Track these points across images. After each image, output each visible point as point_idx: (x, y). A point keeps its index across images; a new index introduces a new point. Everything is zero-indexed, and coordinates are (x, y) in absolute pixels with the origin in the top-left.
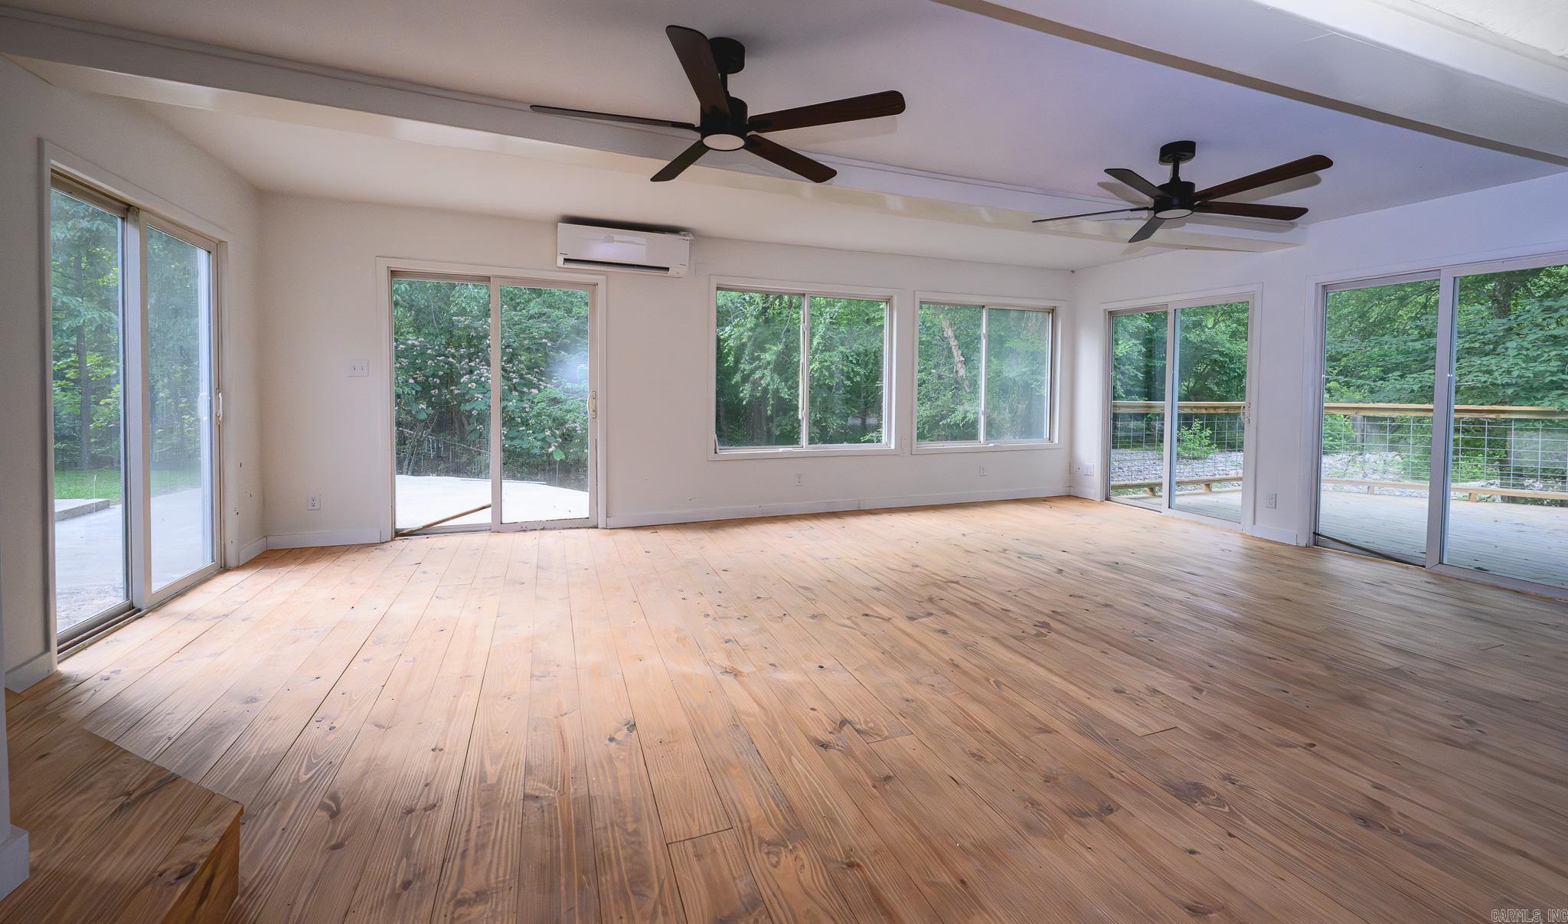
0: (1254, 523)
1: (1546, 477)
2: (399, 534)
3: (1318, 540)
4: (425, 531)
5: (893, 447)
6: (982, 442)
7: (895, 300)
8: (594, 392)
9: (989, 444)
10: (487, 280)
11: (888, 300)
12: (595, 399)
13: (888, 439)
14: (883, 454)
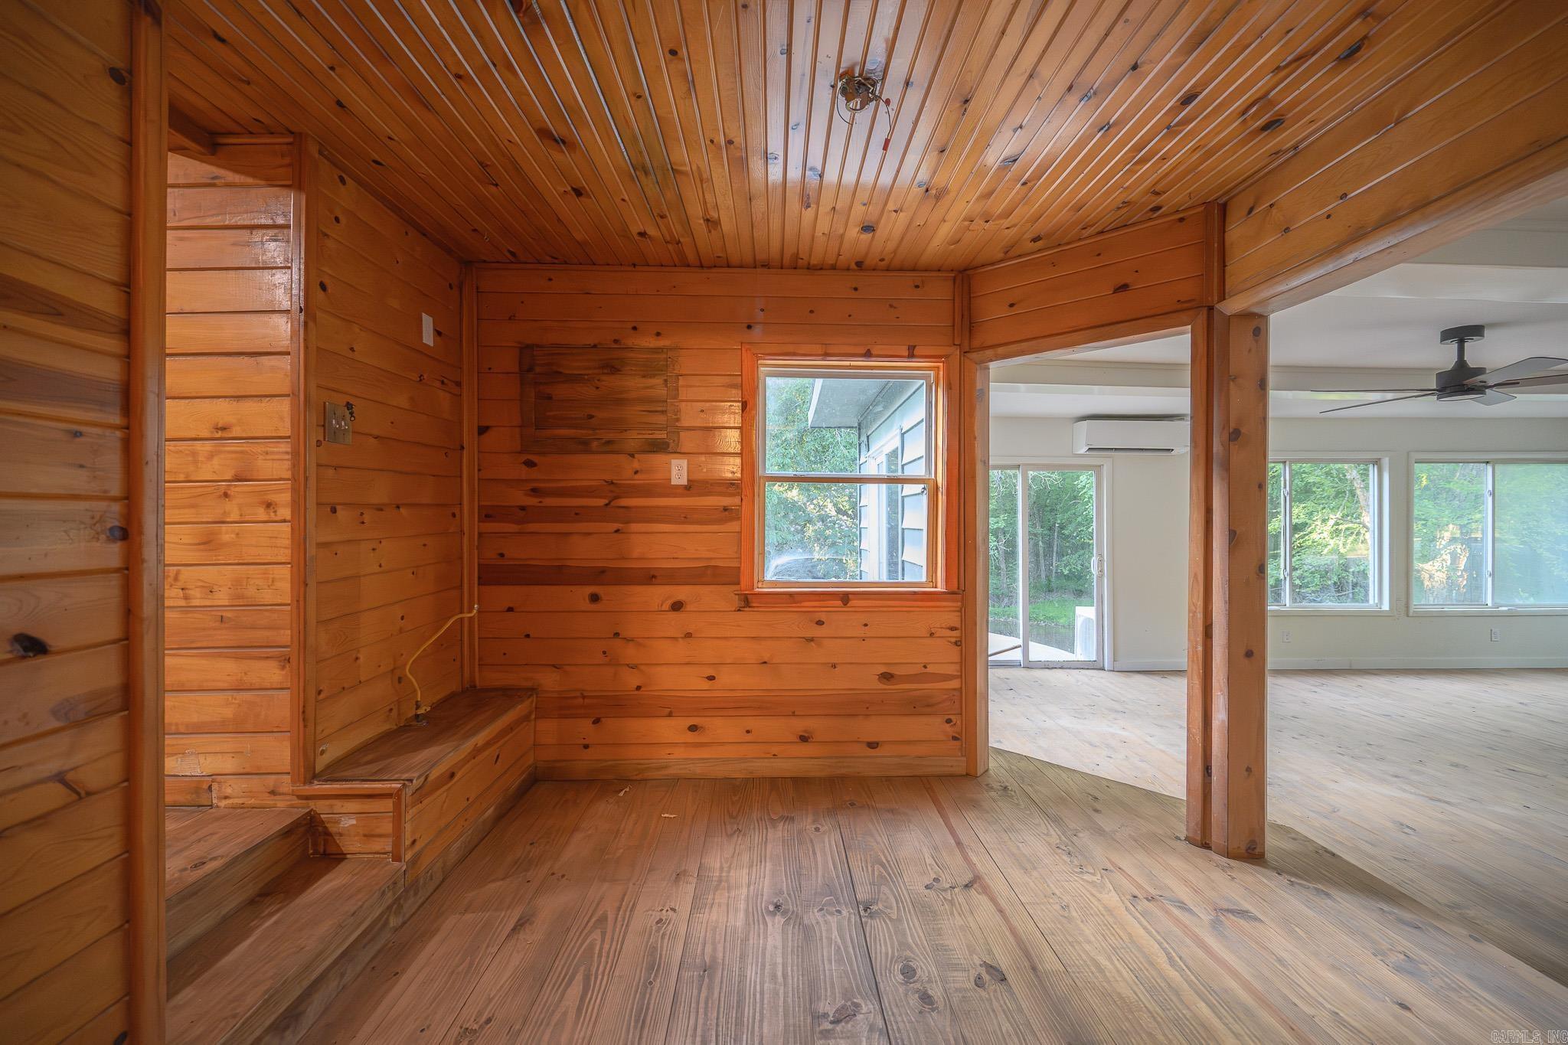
5: (1386, 607)
6: (1490, 604)
7: (1386, 462)
8: (1101, 555)
9: (1500, 609)
10: (1018, 467)
11: (1377, 462)
12: (1101, 561)
13: (1378, 597)
14: (1377, 615)
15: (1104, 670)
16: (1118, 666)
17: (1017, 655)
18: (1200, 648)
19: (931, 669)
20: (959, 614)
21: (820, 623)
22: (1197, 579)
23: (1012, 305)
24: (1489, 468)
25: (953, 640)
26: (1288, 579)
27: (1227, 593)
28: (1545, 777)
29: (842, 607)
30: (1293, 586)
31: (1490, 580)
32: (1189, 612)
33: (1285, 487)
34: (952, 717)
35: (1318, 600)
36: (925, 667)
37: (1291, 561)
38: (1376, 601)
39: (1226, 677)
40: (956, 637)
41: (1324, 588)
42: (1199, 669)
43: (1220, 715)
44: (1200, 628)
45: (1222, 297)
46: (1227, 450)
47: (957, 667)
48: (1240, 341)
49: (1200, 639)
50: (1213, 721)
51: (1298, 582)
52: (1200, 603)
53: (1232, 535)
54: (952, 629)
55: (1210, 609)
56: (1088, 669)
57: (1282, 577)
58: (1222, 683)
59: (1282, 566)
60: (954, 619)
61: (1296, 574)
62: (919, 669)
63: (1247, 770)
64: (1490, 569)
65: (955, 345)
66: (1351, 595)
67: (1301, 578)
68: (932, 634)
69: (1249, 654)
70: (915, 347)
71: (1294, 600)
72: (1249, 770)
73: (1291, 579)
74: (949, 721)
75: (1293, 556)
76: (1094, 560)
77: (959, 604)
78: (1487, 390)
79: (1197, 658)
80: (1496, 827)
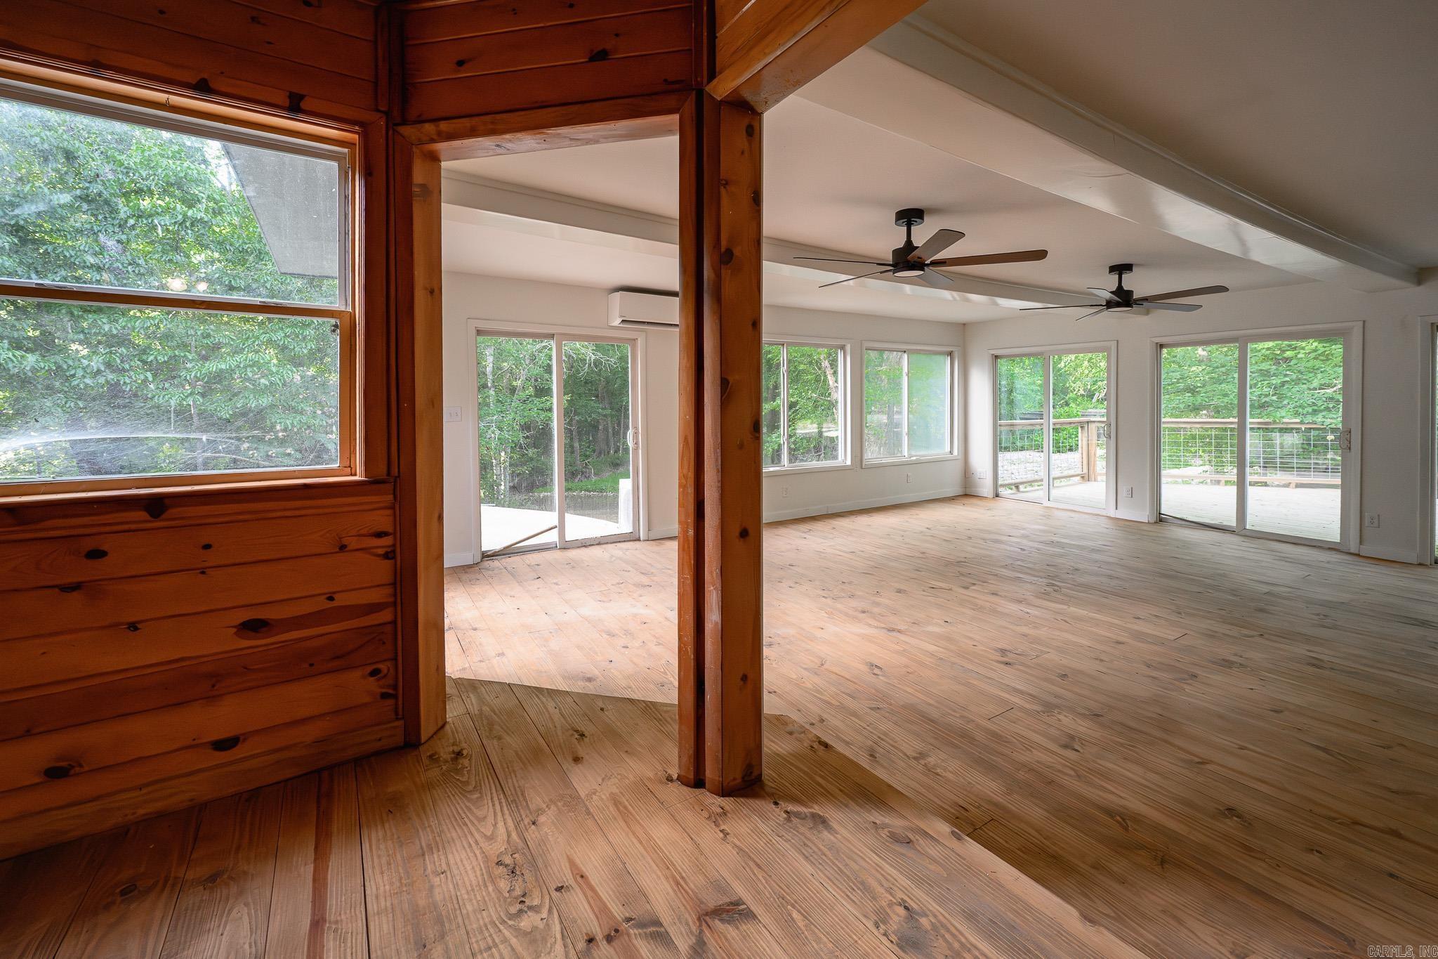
0: (1116, 509)
1: (1266, 467)
2: (487, 556)
3: (1161, 519)
4: (507, 552)
5: (849, 462)
6: (906, 456)
7: (848, 348)
8: (636, 428)
9: (912, 458)
10: (552, 336)
11: (843, 348)
12: (636, 433)
13: (844, 457)
14: (842, 469)
15: (639, 540)
16: (653, 535)
17: (553, 537)
18: (691, 532)
19: (341, 600)
20: (389, 512)
21: (96, 554)
22: (687, 443)
23: (460, 63)
24: (906, 356)
25: (381, 551)
26: (786, 443)
27: (720, 458)
28: (951, 589)
29: (150, 521)
30: (790, 448)
31: (906, 437)
32: (680, 486)
33: (784, 366)
34: (380, 666)
35: (805, 459)
36: (331, 599)
37: (788, 430)
38: (843, 458)
39: (720, 567)
40: (389, 547)
41: (809, 451)
42: (690, 559)
43: (713, 617)
44: (691, 507)
45: (712, 75)
46: (718, 276)
47: (389, 590)
48: (731, 138)
49: (691, 520)
50: (706, 624)
51: (793, 446)
52: (691, 475)
53: (724, 384)
54: (379, 535)
55: (702, 480)
56: (625, 541)
57: (782, 442)
58: (714, 575)
59: (782, 433)
60: (382, 520)
61: (793, 439)
62: (322, 604)
63: (742, 679)
64: (906, 430)
65: (378, 111)
66: (823, 455)
67: (795, 443)
68: (343, 548)
69: (744, 534)
70: (302, 97)
71: (790, 461)
72: (744, 678)
73: (788, 443)
74: (374, 673)
75: (790, 426)
76: (630, 433)
77: (391, 497)
78: (925, 268)
79: (689, 544)
80: (932, 648)
